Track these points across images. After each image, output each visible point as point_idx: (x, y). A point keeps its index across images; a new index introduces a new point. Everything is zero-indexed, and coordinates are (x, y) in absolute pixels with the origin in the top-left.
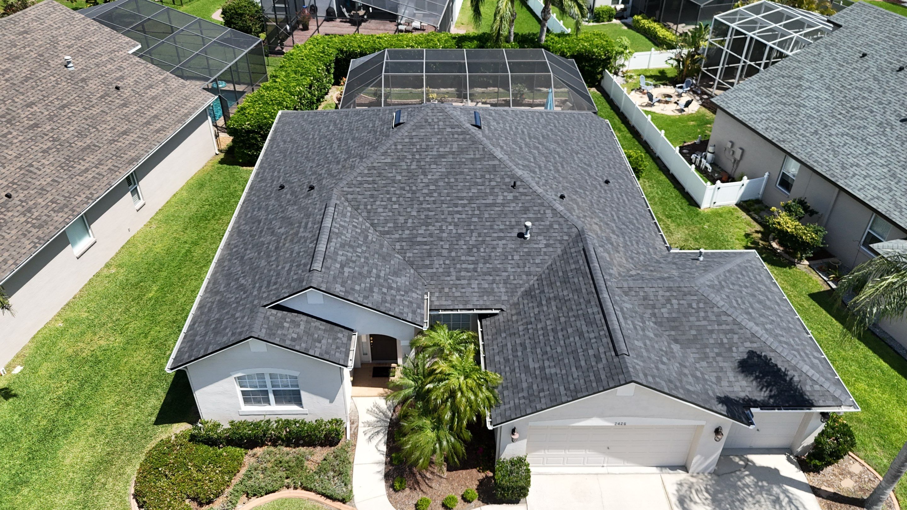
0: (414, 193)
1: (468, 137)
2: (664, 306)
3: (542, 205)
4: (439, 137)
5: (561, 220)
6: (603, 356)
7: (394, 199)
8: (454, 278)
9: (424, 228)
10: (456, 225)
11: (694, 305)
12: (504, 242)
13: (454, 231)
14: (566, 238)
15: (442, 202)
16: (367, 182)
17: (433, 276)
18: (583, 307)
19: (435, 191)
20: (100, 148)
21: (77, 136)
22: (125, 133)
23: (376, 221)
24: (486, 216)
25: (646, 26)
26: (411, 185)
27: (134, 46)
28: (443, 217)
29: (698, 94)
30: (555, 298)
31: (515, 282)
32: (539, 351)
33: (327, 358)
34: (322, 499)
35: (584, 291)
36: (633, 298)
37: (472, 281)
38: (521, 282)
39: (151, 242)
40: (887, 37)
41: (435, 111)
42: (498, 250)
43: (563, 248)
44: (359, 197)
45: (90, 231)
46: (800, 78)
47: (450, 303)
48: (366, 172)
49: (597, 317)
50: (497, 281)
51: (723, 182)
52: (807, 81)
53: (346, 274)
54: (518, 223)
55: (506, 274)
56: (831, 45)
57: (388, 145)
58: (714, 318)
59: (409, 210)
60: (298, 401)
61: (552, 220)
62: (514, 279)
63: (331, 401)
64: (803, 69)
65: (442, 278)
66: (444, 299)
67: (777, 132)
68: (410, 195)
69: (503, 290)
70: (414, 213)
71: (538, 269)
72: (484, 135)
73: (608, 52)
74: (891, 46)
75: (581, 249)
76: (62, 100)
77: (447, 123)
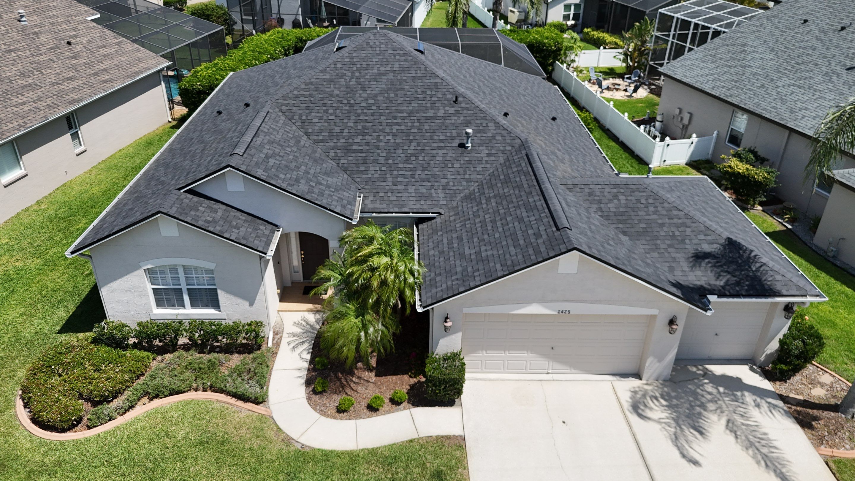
0: (352, 106)
1: (410, 58)
2: (610, 201)
3: (484, 118)
4: (380, 57)
5: (504, 132)
6: (543, 233)
7: (331, 111)
8: (390, 183)
9: (361, 137)
10: (394, 135)
11: (643, 201)
12: (444, 151)
13: (392, 141)
14: (508, 148)
15: (381, 115)
16: (303, 96)
17: (367, 182)
18: (524, 198)
19: (374, 104)
20: (42, 87)
21: (19, 76)
22: (70, 79)
23: (310, 131)
24: (426, 127)
25: (596, 37)
26: (349, 99)
27: (93, 15)
28: (381, 128)
29: (646, 85)
30: (495, 196)
31: (454, 188)
32: (475, 240)
33: (244, 242)
34: (233, 401)
35: (526, 186)
36: (578, 194)
37: (410, 187)
38: (461, 188)
39: (89, 185)
40: (827, 6)
41: (378, 35)
42: (438, 158)
43: (505, 157)
44: (294, 108)
45: (21, 163)
46: (744, 45)
47: (384, 206)
48: (303, 86)
49: (538, 203)
50: (436, 187)
51: (672, 138)
52: (751, 46)
53: (271, 164)
54: (459, 135)
55: (446, 180)
56: (773, 17)
57: (328, 64)
58: (665, 213)
59: (345, 121)
60: (216, 305)
61: (495, 132)
62: (454, 186)
63: (251, 304)
64: (746, 38)
65: (377, 183)
66: (378, 202)
67: (724, 90)
68: (347, 108)
69: (441, 195)
70: (351, 124)
71: (478, 176)
72: (426, 58)
73: (558, 44)
74: (831, 13)
75: (524, 155)
76: (9, 46)
77: (389, 46)
